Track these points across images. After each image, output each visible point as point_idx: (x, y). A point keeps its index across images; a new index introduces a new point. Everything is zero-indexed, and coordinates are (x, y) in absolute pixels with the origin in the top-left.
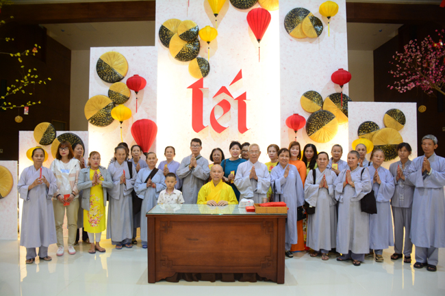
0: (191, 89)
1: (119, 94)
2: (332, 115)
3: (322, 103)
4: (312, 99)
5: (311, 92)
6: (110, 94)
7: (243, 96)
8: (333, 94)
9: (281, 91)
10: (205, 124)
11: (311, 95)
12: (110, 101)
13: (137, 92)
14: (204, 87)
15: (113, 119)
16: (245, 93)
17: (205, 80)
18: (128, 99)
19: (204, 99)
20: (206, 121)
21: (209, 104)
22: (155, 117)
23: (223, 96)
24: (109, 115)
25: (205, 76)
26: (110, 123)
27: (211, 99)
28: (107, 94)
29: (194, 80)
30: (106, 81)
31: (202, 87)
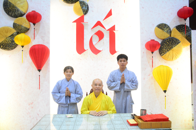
0: (75, 23)
1: (21, 26)
2: (179, 40)
3: (171, 32)
4: (163, 30)
5: (162, 24)
6: (15, 26)
7: (113, 28)
8: (179, 26)
9: (141, 23)
10: (85, 48)
11: (162, 27)
12: (14, 31)
13: (34, 24)
14: (85, 21)
15: (17, 45)
16: (114, 26)
17: (86, 17)
18: (28, 29)
19: (85, 30)
20: (87, 46)
21: (88, 34)
22: (48, 43)
23: (99, 28)
24: (13, 41)
25: (85, 14)
26: (15, 48)
27: (90, 30)
28: (12, 26)
29: (77, 17)
30: (11, 16)
31: (83, 22)
